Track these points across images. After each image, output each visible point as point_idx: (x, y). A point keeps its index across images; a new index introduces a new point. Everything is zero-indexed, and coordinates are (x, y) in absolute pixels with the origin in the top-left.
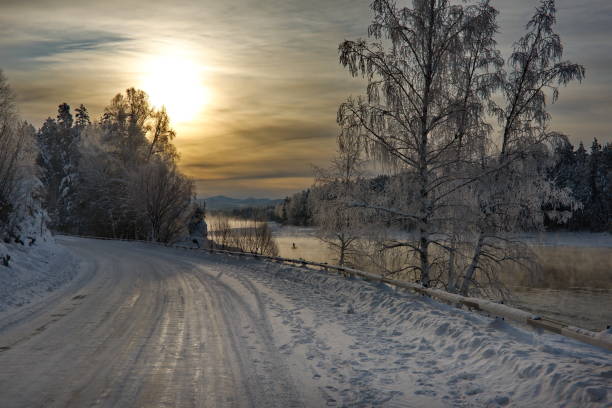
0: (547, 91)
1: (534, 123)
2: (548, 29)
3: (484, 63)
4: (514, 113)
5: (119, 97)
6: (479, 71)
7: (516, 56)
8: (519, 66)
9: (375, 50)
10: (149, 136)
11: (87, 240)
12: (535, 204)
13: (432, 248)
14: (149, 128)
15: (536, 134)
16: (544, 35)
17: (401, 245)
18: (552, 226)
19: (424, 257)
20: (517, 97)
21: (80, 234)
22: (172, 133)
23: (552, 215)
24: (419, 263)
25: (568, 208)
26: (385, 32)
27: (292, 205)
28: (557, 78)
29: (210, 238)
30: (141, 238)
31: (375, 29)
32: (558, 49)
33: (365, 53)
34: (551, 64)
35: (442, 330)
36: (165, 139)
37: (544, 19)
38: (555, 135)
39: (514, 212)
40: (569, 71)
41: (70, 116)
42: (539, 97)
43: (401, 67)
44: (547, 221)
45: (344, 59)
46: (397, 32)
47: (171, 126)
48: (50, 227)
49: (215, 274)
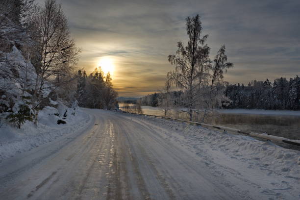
0: (224, 70)
1: (220, 79)
2: (223, 54)
3: (206, 62)
4: (214, 76)
5: (96, 69)
6: (205, 64)
7: (215, 61)
8: (215, 63)
9: (178, 58)
10: (105, 80)
11: (87, 109)
12: (220, 101)
13: (193, 113)
14: (104, 77)
15: (221, 82)
16: (222, 55)
17: (184, 111)
18: (224, 107)
19: (191, 115)
20: (215, 71)
21: (84, 107)
22: (111, 79)
23: (224, 104)
24: (189, 116)
25: (229, 102)
26: (181, 53)
27: (142, 100)
28: (226, 67)
29: (120, 109)
30: (102, 109)
31: (178, 52)
32: (226, 59)
33: (175, 58)
34: (225, 63)
35: (209, 134)
36: (109, 80)
37: (222, 51)
38: (225, 82)
39: (214, 103)
40: (230, 65)
41: (81, 74)
42: (221, 72)
43: (184, 62)
44: (223, 106)
45: (169, 60)
46: (184, 53)
47: (111, 77)
48: (79, 105)
49: (130, 119)
